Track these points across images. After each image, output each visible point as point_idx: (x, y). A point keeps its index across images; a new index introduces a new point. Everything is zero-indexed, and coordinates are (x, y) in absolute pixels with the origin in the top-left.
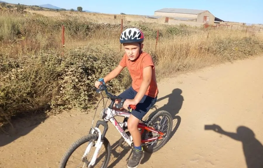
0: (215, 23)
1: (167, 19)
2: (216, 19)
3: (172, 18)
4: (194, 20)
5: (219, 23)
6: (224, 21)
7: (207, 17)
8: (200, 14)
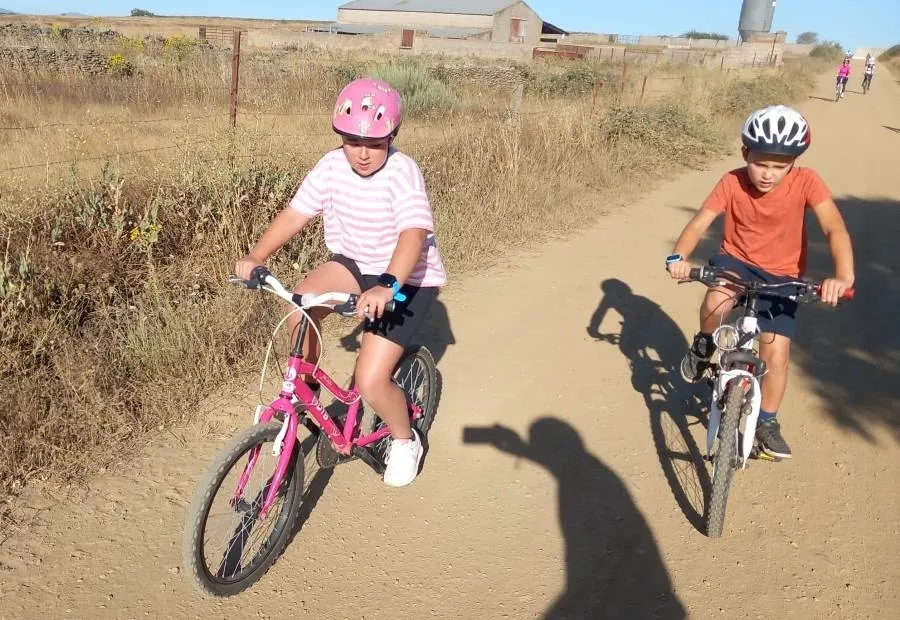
0: (542, 40)
1: (408, 37)
2: (547, 29)
3: (423, 33)
4: (483, 34)
5: (555, 41)
6: (567, 34)
7: (521, 22)
8: (501, 12)
